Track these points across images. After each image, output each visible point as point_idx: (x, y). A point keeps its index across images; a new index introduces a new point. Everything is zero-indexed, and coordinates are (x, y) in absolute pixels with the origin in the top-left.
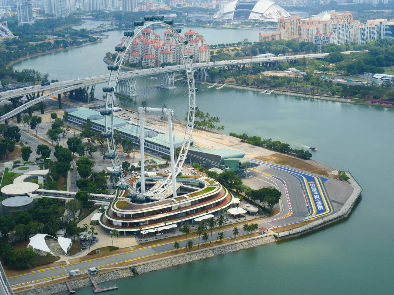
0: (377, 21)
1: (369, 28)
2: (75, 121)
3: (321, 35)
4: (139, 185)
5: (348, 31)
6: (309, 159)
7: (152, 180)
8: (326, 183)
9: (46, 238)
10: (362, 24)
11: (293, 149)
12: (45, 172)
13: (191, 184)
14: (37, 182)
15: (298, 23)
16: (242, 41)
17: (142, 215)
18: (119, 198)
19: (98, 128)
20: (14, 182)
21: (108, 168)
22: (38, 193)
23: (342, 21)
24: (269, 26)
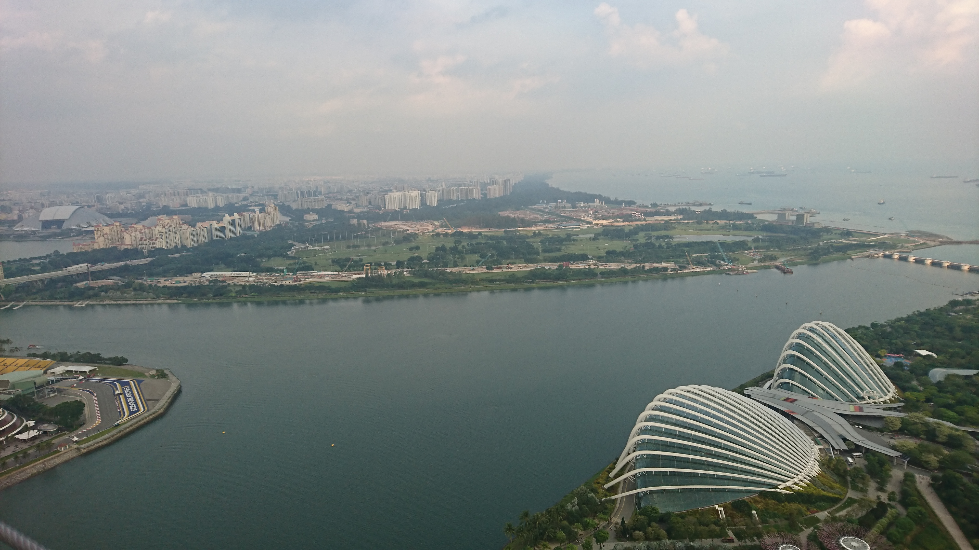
0: (207, 224)
1: (198, 230)
3: (146, 240)
5: (177, 235)
6: (125, 364)
8: (141, 385)
10: (192, 227)
11: (106, 357)
16: (51, 254)
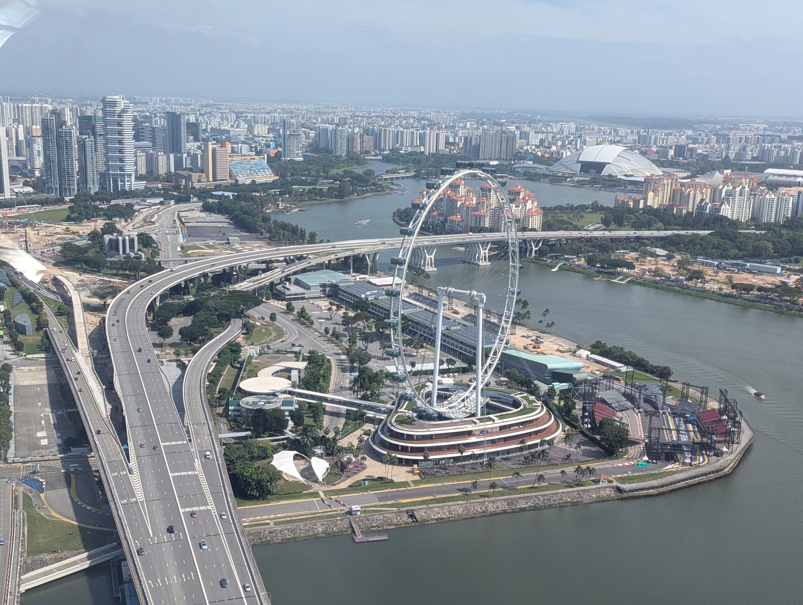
2: (348, 298)
3: (708, 204)
4: (429, 395)
7: (447, 390)
9: (296, 457)
10: (771, 192)
12: (302, 365)
13: (501, 400)
14: (289, 378)
15: (674, 185)
17: (430, 438)
18: (399, 410)
19: (379, 312)
20: (258, 375)
21: (388, 367)
22: (290, 393)
23: (741, 187)
24: (629, 187)
